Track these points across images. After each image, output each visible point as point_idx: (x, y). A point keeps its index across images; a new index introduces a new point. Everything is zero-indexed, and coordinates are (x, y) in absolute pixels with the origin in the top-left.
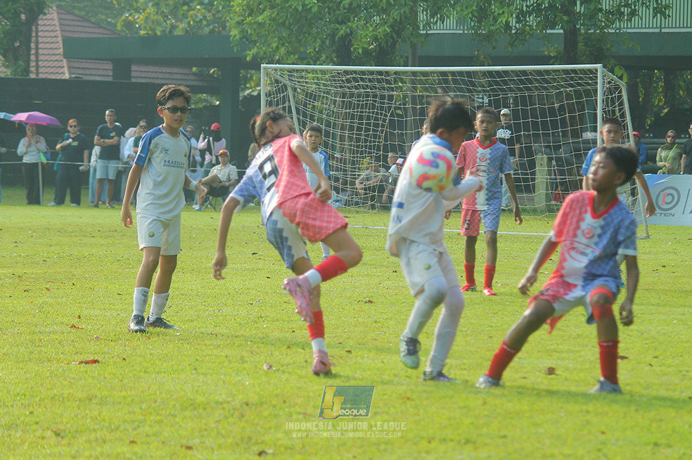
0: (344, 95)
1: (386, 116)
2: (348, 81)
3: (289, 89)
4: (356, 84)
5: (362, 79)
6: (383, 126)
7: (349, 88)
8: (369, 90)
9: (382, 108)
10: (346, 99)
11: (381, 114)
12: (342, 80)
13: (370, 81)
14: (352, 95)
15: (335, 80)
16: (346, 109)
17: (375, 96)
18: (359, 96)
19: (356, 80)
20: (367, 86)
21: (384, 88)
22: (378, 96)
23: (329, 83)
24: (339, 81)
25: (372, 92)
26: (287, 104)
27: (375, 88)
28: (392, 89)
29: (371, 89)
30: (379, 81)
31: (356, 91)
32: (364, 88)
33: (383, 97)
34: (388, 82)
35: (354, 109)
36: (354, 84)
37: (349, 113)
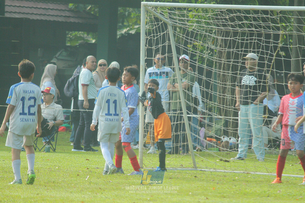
0: (227, 34)
1: (272, 56)
2: (232, 20)
3: (170, 29)
4: (240, 23)
5: (247, 18)
6: (269, 66)
7: (232, 26)
8: (254, 29)
9: (267, 48)
10: (229, 38)
11: (267, 54)
12: (226, 19)
13: (255, 19)
14: (235, 34)
15: (217, 19)
16: (229, 47)
17: (260, 35)
18: (243, 34)
19: (240, 19)
20: (251, 24)
21: (269, 27)
22: (264, 35)
23: (212, 21)
24: (222, 19)
25: (257, 31)
26: (167, 44)
27: (260, 27)
28: (278, 28)
29: (256, 28)
30: (264, 20)
31: (240, 30)
32: (249, 27)
33: (268, 36)
34: (274, 21)
35: (238, 48)
36: (238, 22)
37: (233, 52)
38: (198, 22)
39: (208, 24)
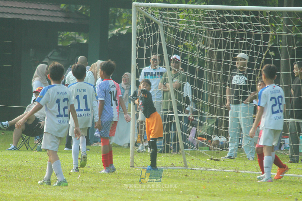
0: (218, 34)
2: (222, 20)
3: (161, 29)
4: (230, 23)
5: (237, 19)
6: (258, 66)
7: (223, 27)
8: (244, 29)
9: (257, 48)
10: (220, 38)
11: (257, 54)
12: (216, 20)
14: (226, 34)
16: (220, 47)
17: (250, 35)
18: (233, 34)
19: (230, 19)
20: (241, 25)
21: (259, 28)
22: (253, 36)
23: (202, 22)
24: (212, 20)
25: (247, 31)
26: (158, 44)
27: (251, 27)
28: (268, 29)
29: (246, 28)
30: (254, 20)
31: (230, 30)
32: (239, 27)
33: (258, 36)
34: (263, 22)
35: (228, 48)
37: (223, 52)
38: (188, 22)
39: (198, 24)
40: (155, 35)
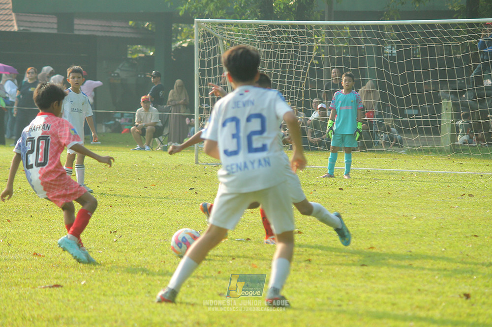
0: (269, 46)
1: (307, 65)
2: (273, 34)
3: (220, 41)
4: (280, 36)
5: (285, 32)
6: (304, 74)
7: (273, 40)
8: (292, 42)
9: (303, 58)
10: (270, 50)
11: (303, 63)
12: (268, 33)
14: (276, 46)
15: (261, 33)
16: (271, 58)
17: (297, 47)
18: (283, 47)
19: (280, 33)
20: (290, 38)
21: (305, 40)
22: (300, 47)
23: (255, 35)
24: (264, 33)
25: (294, 44)
26: (217, 56)
27: (297, 40)
28: (312, 41)
29: (293, 41)
30: (300, 34)
31: (279, 43)
32: (287, 40)
33: (304, 48)
34: (309, 34)
35: (278, 58)
36: (277, 36)
37: (274, 62)
38: (243, 36)
39: (252, 37)
40: (215, 48)
